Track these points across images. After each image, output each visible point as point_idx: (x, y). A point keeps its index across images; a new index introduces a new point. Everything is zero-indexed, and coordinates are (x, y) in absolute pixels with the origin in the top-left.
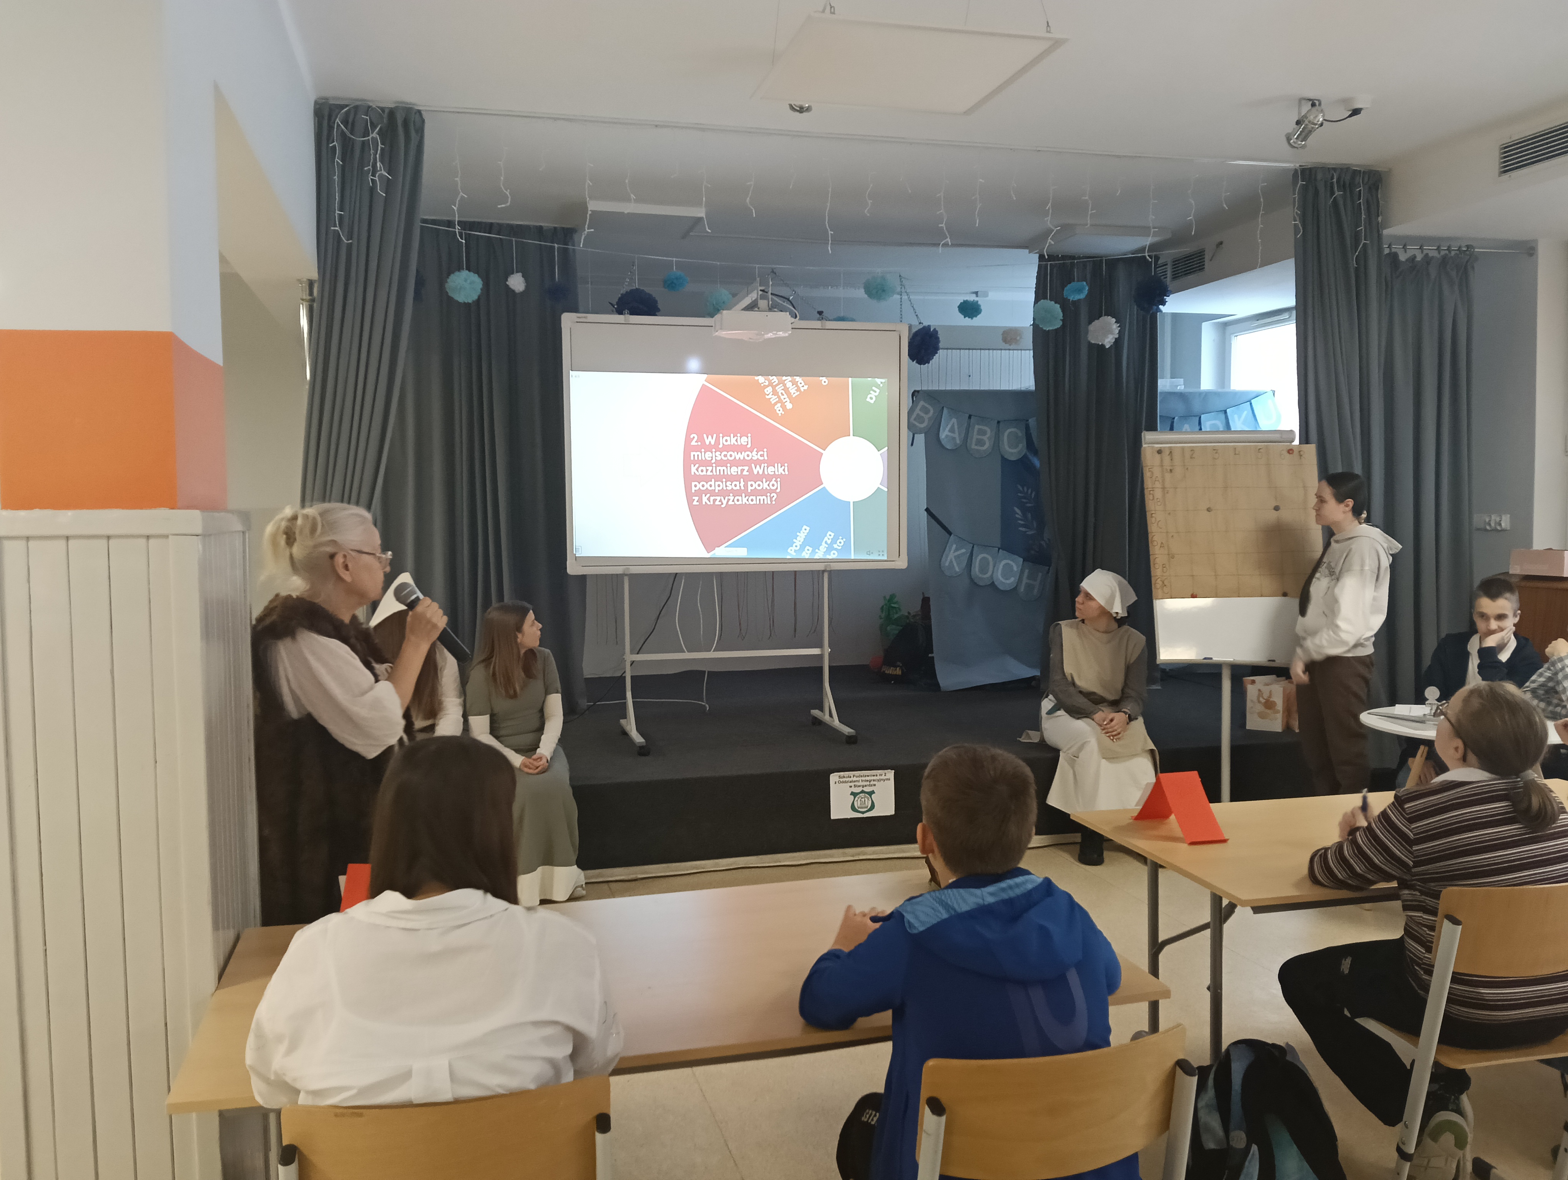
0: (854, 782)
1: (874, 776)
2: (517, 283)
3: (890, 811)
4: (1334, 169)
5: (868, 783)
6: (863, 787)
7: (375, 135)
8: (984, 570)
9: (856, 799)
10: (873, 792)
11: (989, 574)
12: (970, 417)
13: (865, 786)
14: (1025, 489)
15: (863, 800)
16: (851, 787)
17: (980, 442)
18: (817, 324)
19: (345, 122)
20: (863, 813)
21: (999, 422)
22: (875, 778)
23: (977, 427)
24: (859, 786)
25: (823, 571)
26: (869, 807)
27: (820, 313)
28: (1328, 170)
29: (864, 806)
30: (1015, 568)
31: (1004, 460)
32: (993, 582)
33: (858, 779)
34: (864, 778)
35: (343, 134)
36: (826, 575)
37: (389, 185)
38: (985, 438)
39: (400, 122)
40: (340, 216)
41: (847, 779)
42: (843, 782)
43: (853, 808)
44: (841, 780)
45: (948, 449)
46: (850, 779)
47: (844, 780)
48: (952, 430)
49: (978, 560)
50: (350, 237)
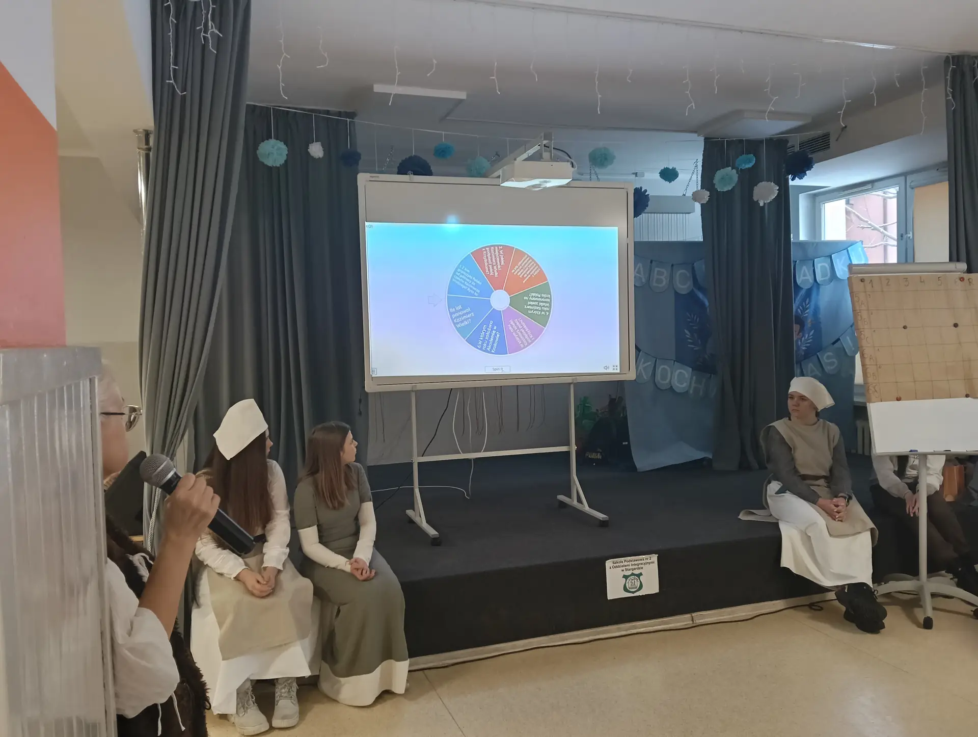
0: (625, 566)
1: (641, 560)
2: (316, 150)
3: (655, 589)
5: (637, 567)
6: (633, 570)
8: (664, 377)
9: (628, 581)
10: (641, 574)
11: (668, 381)
12: (651, 262)
13: (635, 569)
14: (692, 316)
15: (633, 581)
16: (623, 570)
17: (659, 281)
20: (633, 592)
21: (672, 265)
22: (642, 562)
23: (657, 269)
24: (629, 570)
25: (570, 384)
26: (638, 587)
29: (634, 586)
30: (687, 375)
31: (677, 294)
32: (671, 387)
33: (628, 563)
34: (633, 563)
36: (572, 386)
37: (219, 42)
38: (663, 277)
40: (175, 70)
41: (619, 564)
42: (616, 567)
43: (625, 589)
44: (615, 565)
45: (636, 286)
46: (622, 564)
47: (617, 565)
48: (639, 272)
49: (660, 369)
50: (184, 90)
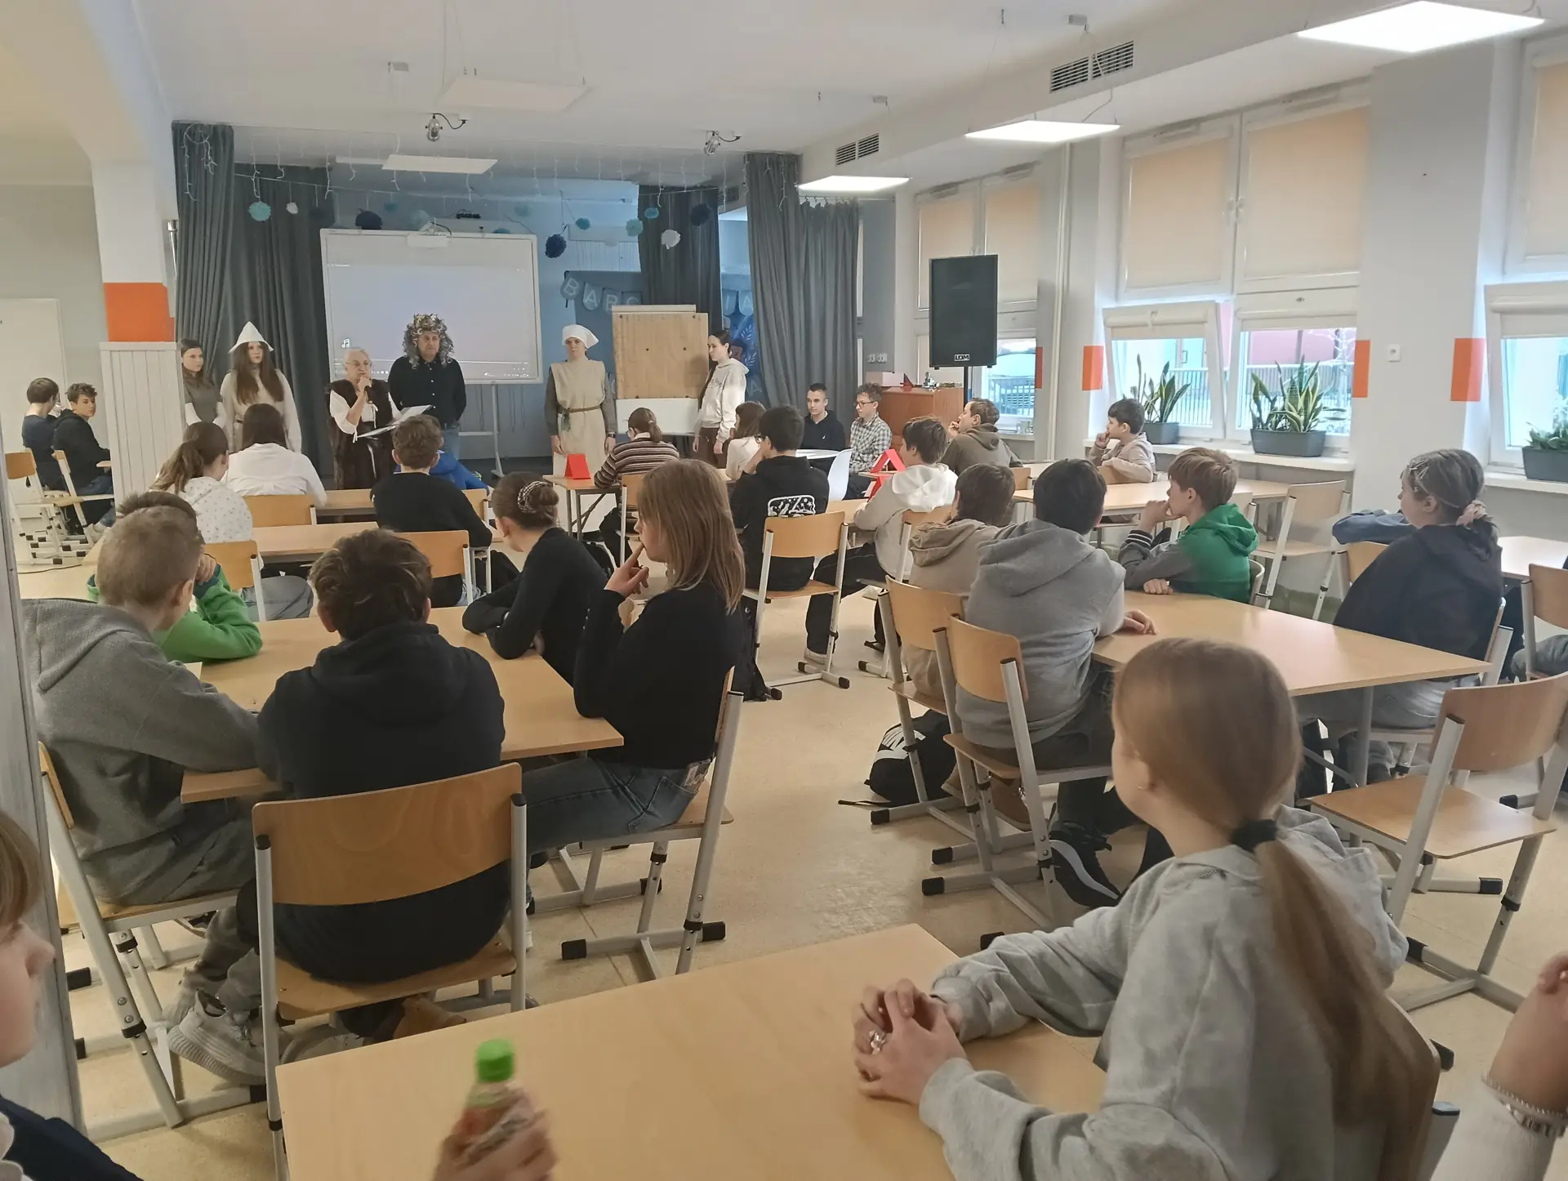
2: (292, 208)
4: (767, 154)
7: (206, 141)
12: (603, 289)
18: (480, 235)
19: (189, 133)
21: (623, 293)
23: (608, 296)
25: (492, 385)
27: (482, 228)
28: (763, 155)
35: (188, 140)
36: (493, 388)
37: (215, 169)
39: (220, 133)
40: (189, 186)
45: (589, 310)
48: (592, 298)
50: (195, 198)
